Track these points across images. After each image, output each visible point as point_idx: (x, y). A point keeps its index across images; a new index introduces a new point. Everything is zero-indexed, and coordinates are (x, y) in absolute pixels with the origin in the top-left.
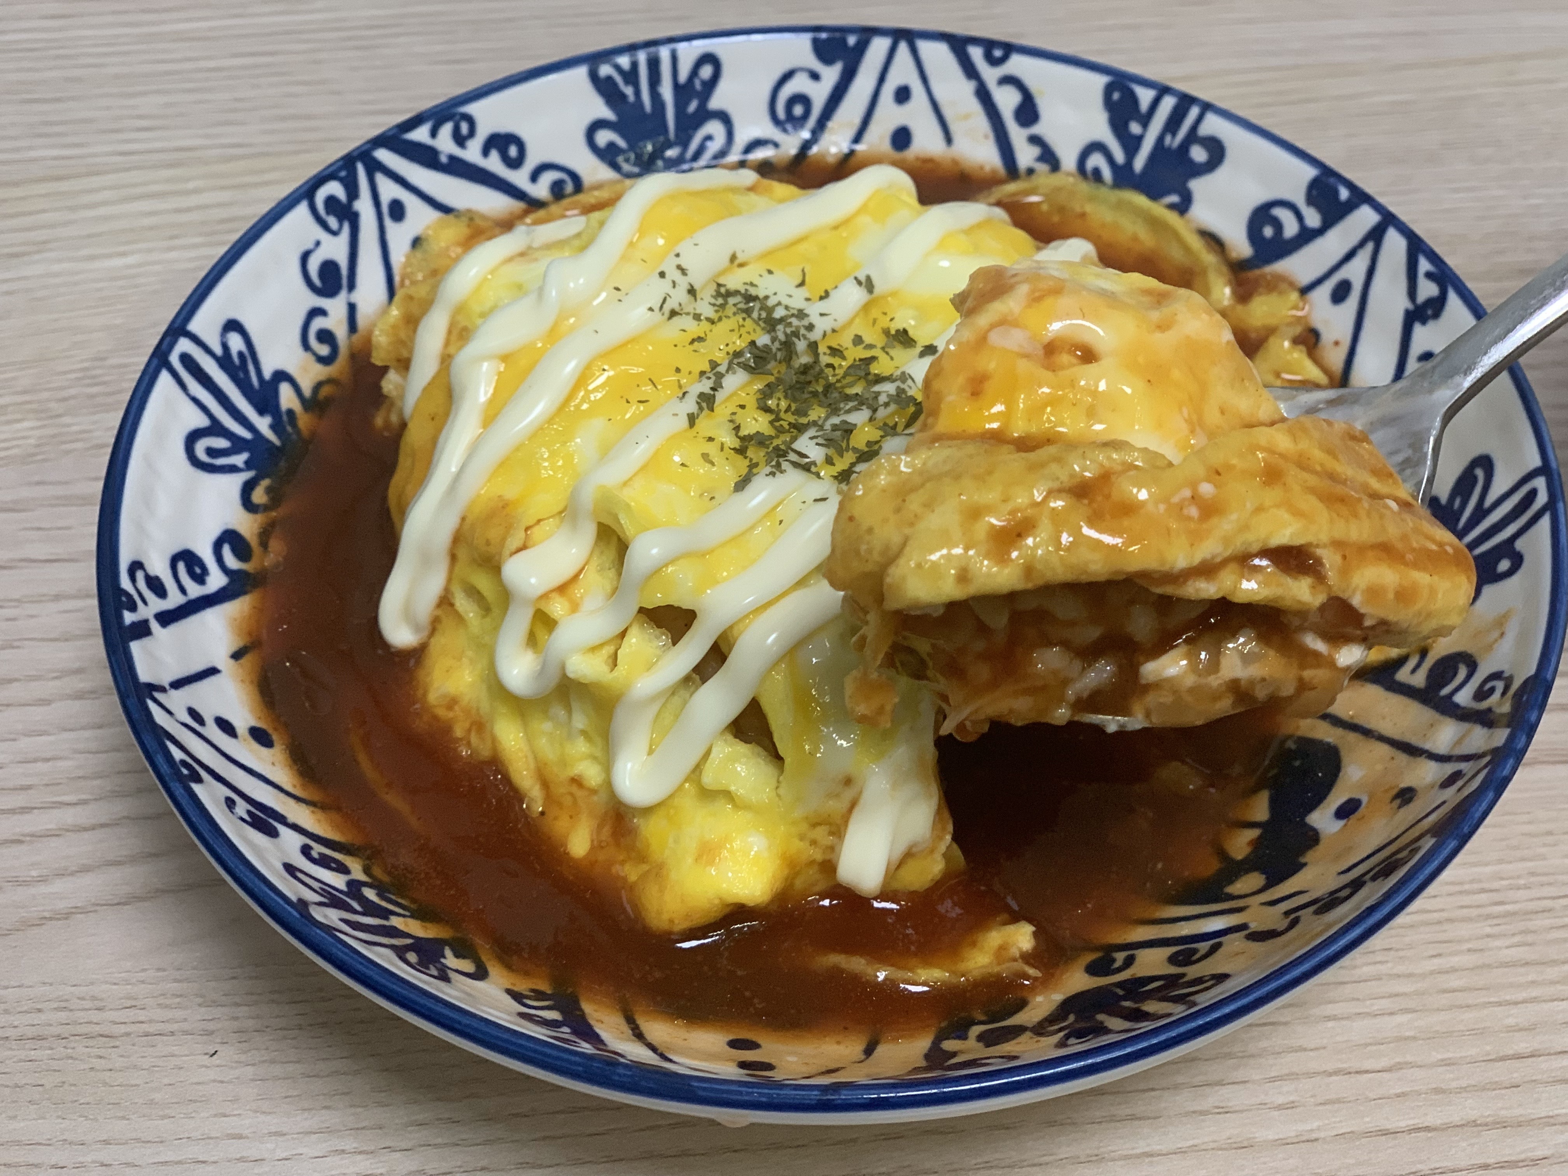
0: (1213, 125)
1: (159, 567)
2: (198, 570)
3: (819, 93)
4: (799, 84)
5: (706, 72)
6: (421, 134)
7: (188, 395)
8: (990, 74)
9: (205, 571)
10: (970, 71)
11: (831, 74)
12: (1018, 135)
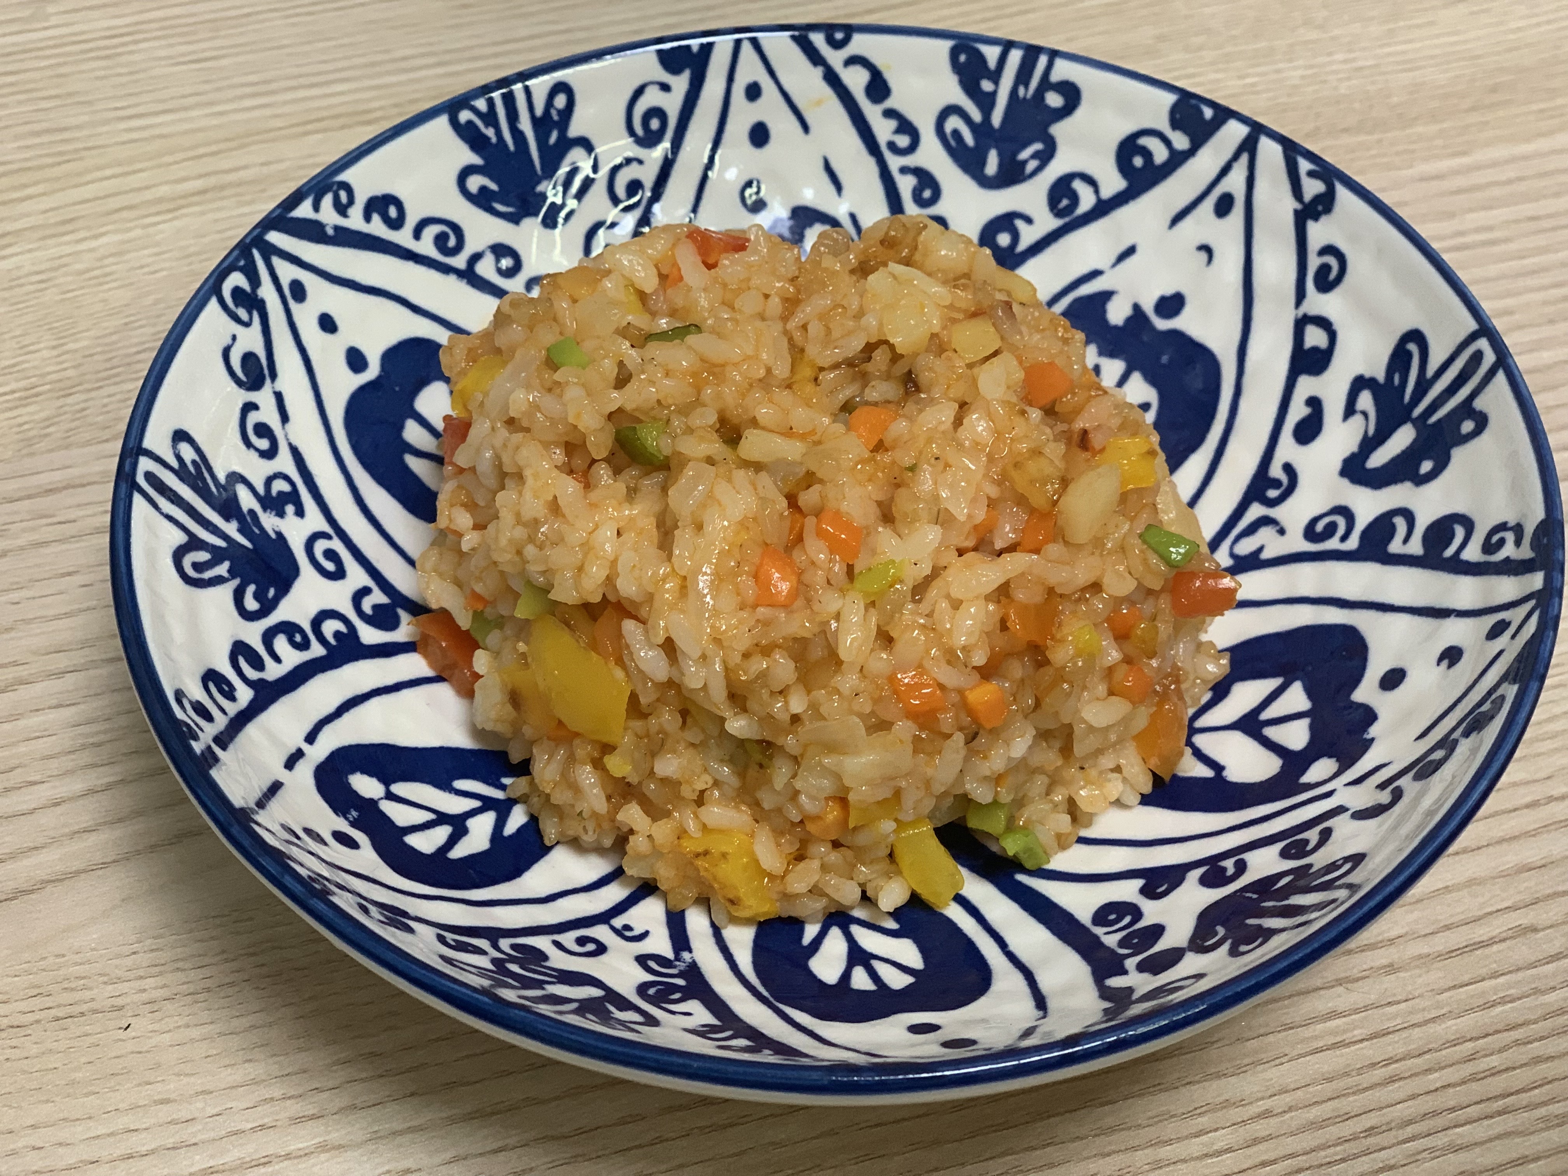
0: (1063, 70)
1: (196, 692)
2: (226, 688)
3: (672, 104)
4: (652, 98)
5: (560, 101)
6: (304, 210)
7: (162, 513)
8: (835, 58)
9: (232, 688)
10: (814, 57)
11: (681, 83)
12: (872, 112)
